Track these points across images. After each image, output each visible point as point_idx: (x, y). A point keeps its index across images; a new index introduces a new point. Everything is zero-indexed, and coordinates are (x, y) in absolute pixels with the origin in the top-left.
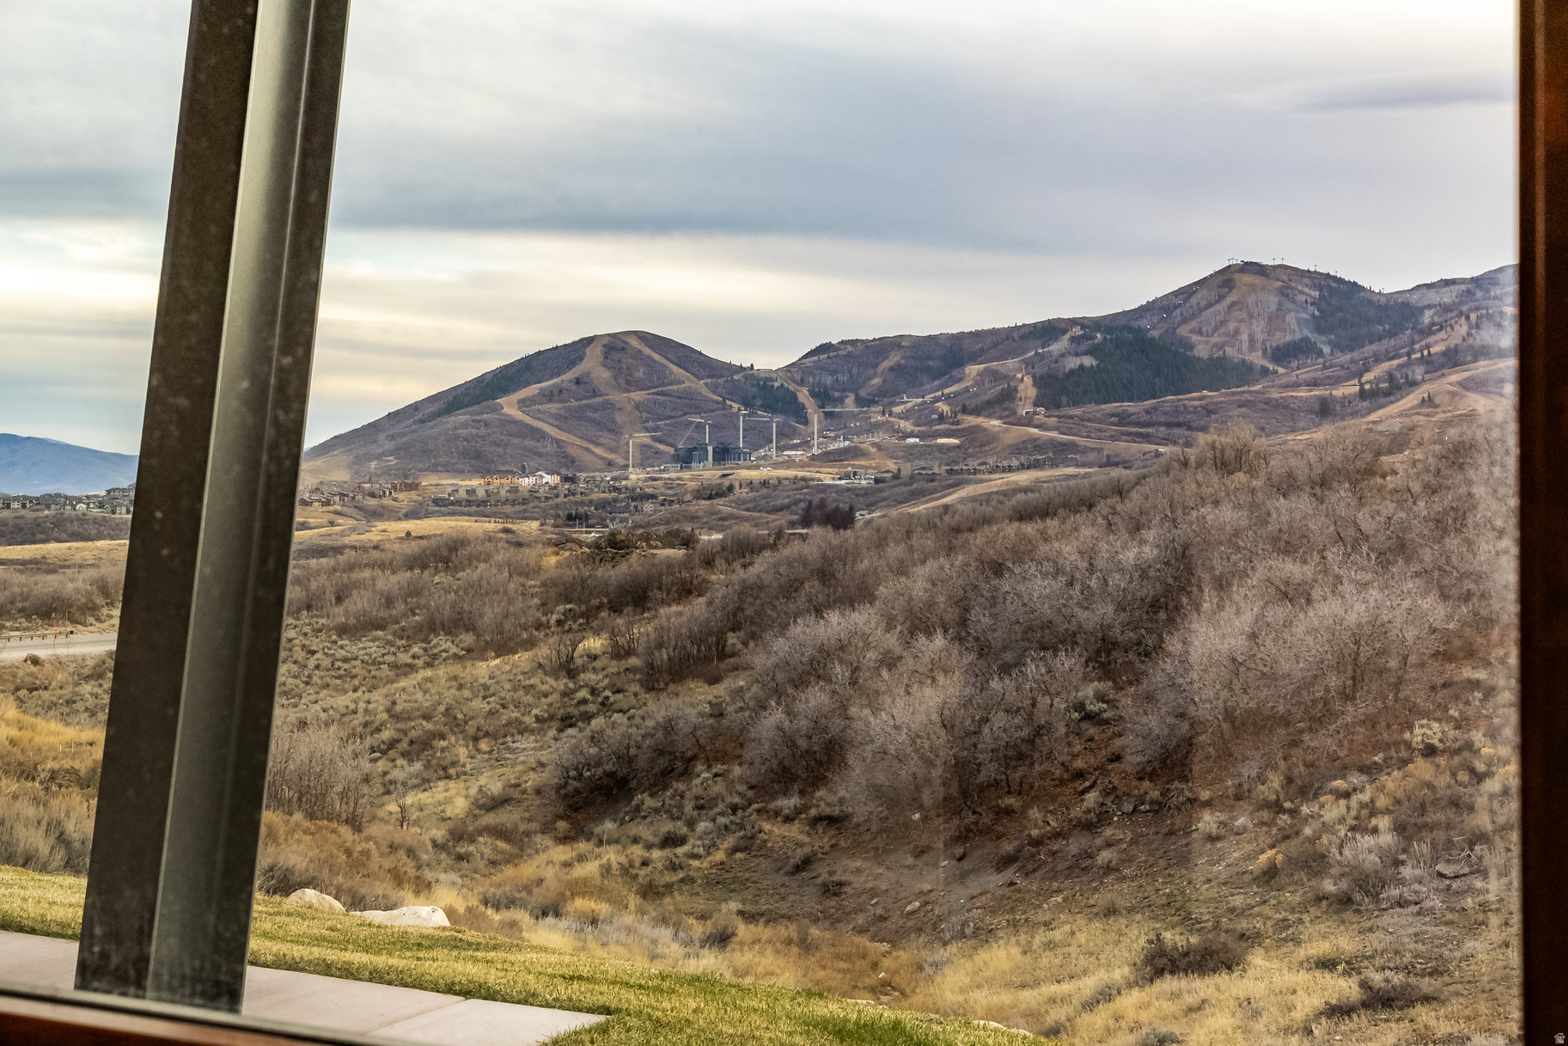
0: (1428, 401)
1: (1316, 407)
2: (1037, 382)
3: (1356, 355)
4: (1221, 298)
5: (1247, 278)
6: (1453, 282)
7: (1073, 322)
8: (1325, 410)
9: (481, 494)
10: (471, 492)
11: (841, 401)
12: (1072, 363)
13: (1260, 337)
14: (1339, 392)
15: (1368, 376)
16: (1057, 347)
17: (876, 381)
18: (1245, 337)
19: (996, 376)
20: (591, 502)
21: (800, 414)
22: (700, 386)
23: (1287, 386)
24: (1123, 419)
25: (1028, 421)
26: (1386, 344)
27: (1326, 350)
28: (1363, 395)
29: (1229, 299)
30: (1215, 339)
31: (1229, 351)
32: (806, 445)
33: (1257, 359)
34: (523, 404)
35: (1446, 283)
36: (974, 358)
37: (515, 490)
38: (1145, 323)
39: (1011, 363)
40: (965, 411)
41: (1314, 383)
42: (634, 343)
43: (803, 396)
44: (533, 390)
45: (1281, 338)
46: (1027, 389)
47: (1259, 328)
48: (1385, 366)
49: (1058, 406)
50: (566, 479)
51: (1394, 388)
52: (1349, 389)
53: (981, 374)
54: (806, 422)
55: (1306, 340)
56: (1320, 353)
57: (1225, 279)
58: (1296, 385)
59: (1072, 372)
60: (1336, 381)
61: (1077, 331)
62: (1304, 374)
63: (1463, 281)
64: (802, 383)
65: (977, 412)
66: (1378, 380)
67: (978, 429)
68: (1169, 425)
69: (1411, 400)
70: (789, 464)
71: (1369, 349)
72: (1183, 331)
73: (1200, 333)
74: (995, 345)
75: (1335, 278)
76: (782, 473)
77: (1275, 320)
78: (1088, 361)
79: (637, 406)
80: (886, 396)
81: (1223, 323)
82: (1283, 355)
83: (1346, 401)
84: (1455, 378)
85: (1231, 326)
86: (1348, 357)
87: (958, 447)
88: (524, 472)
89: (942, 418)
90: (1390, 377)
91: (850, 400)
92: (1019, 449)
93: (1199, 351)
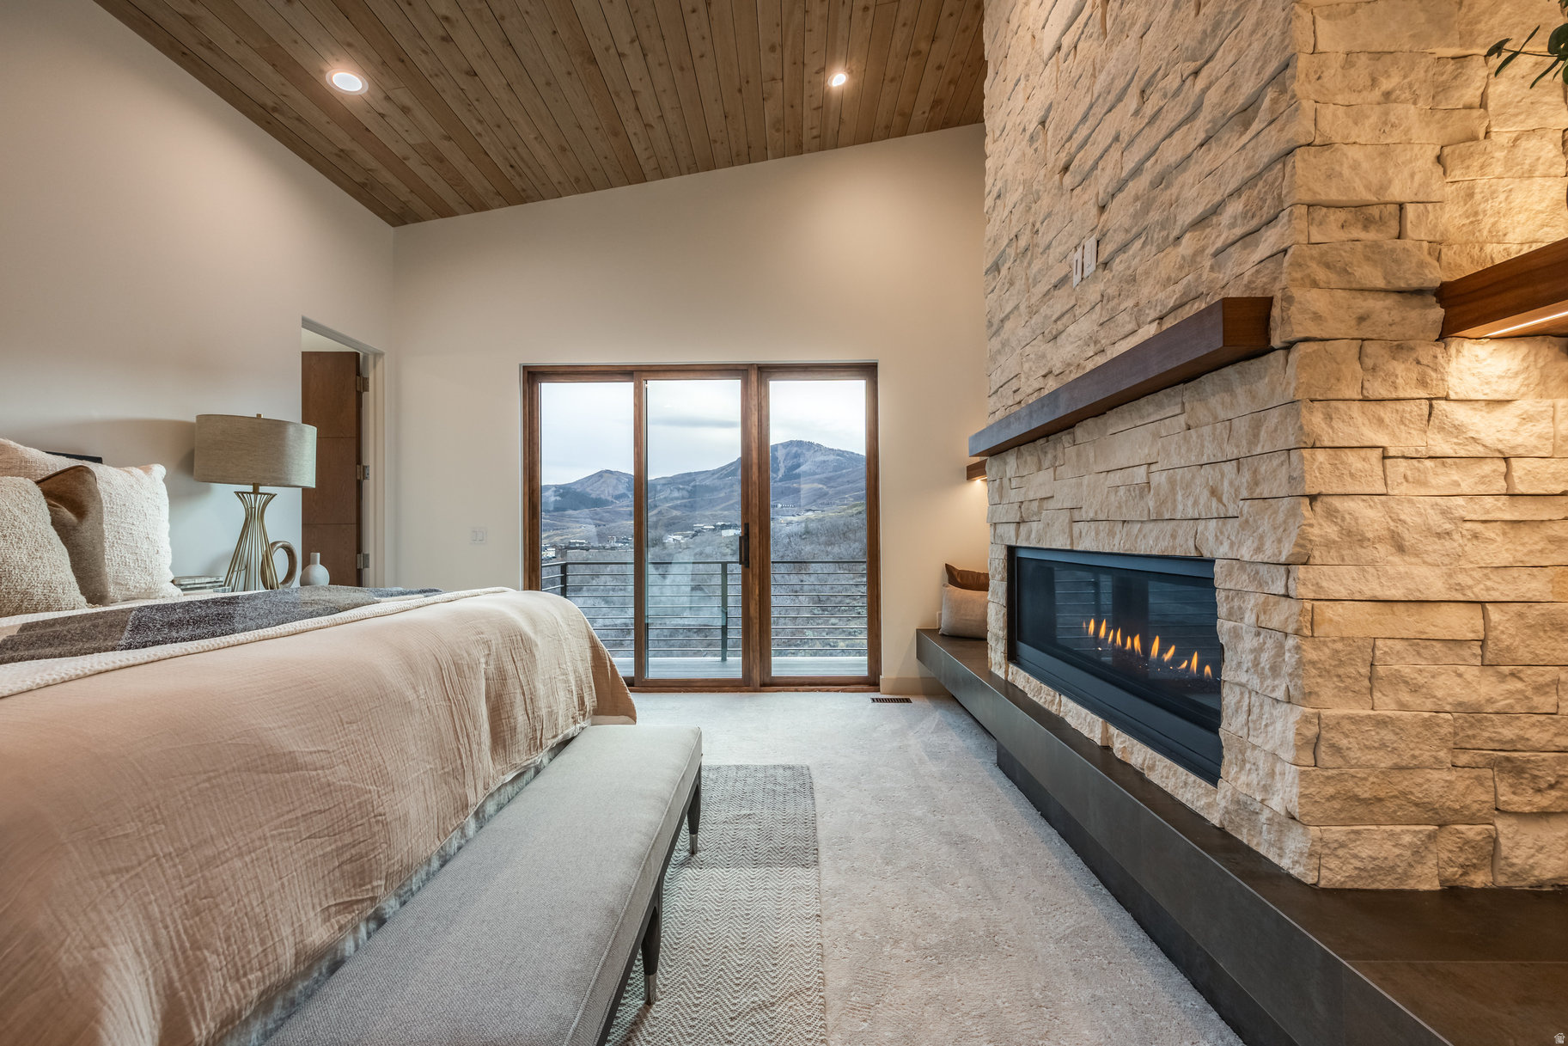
30: (598, 493)
31: (602, 496)
33: (610, 498)
38: (575, 487)
45: (617, 493)
47: (611, 490)
57: (600, 475)
58: (622, 507)
72: (588, 490)
73: (592, 489)
77: (615, 488)
81: (599, 487)
85: (601, 488)
93: (593, 496)
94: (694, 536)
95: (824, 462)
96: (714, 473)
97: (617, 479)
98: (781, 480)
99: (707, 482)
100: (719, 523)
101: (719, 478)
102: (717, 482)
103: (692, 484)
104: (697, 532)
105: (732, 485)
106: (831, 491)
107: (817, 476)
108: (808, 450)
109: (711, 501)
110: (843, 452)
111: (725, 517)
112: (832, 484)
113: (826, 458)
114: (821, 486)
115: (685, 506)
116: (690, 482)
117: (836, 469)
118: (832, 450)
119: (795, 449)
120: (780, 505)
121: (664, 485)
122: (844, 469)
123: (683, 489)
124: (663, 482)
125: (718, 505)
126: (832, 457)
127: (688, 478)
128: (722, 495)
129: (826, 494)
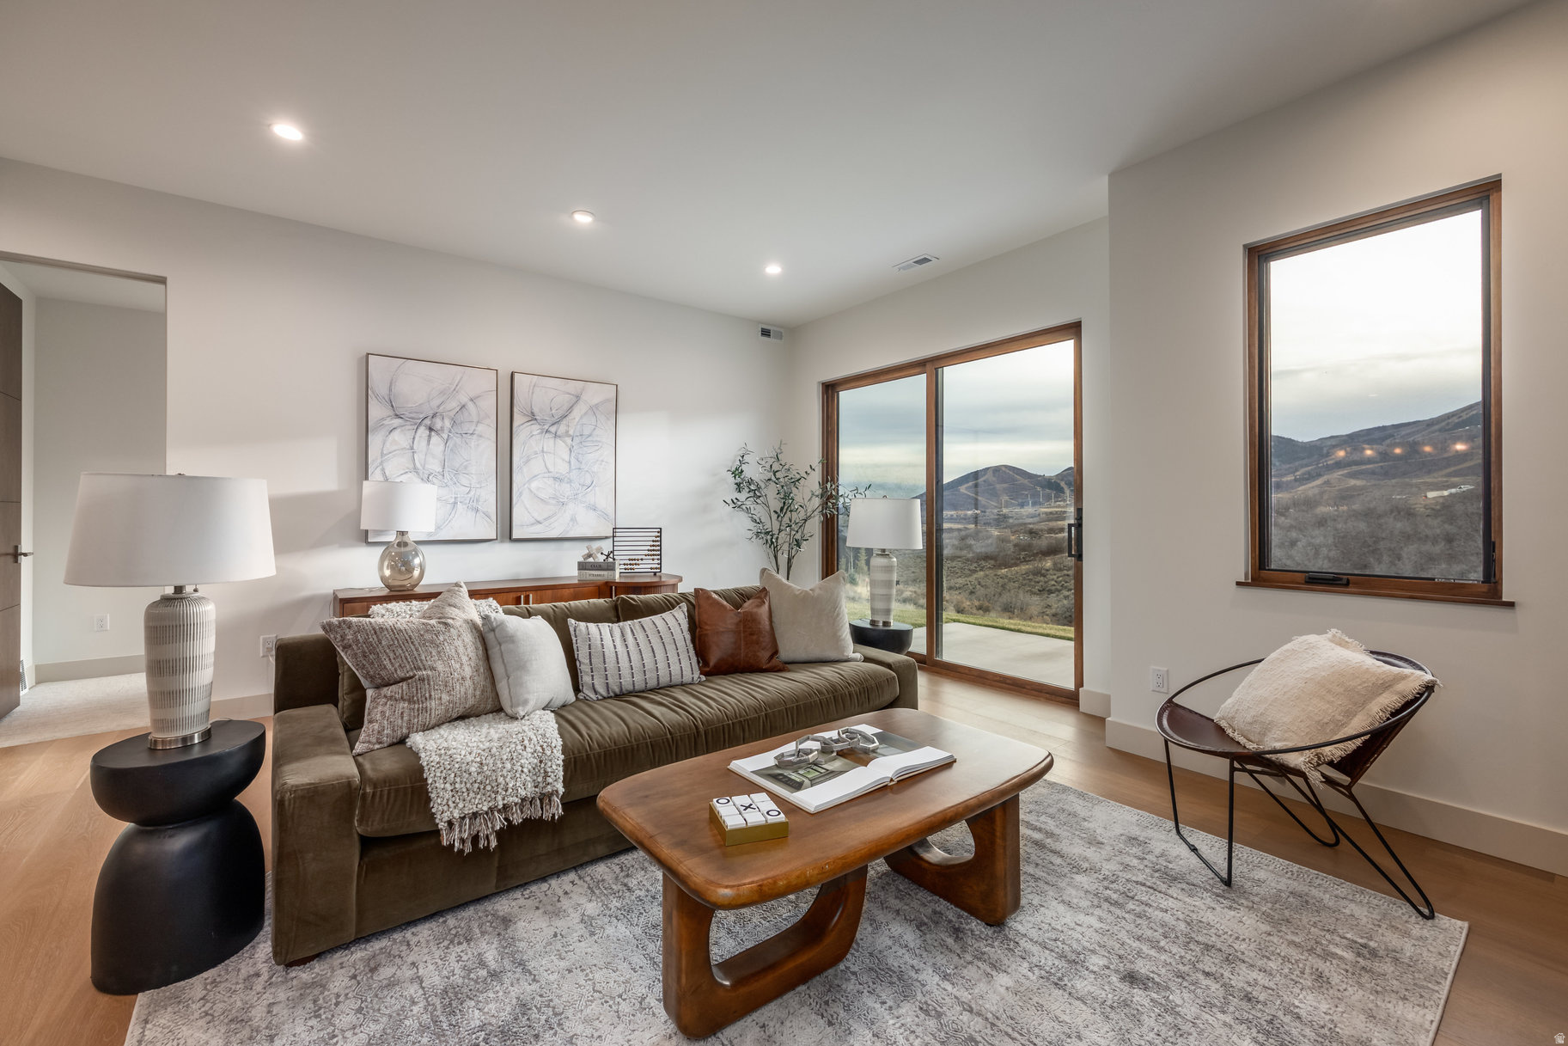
0: (1327, 483)
3: (1291, 465)
6: (1337, 437)
9: (955, 516)
10: (952, 515)
14: (1284, 479)
15: (1298, 473)
21: (1061, 490)
22: (1026, 481)
26: (1305, 462)
27: (1277, 464)
28: (1296, 480)
32: (1064, 500)
34: (966, 488)
35: (1332, 437)
37: (966, 515)
42: (1004, 469)
43: (1063, 484)
48: (1307, 469)
50: (982, 512)
51: (1309, 477)
52: (1290, 478)
54: (1063, 493)
60: (1285, 475)
63: (1342, 436)
64: (1062, 480)
69: (1319, 482)
70: (1059, 506)
71: (1297, 463)
75: (1281, 437)
76: (1057, 510)
83: (1288, 483)
84: (1340, 473)
86: (1288, 466)
88: (968, 510)
90: (1309, 473)
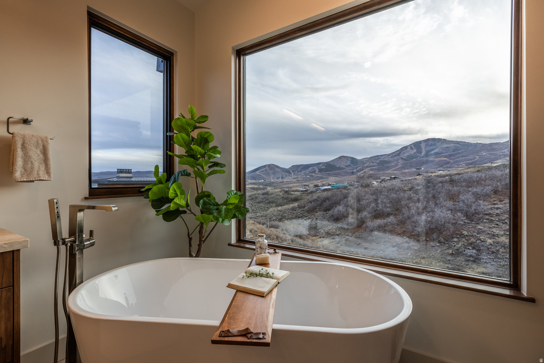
1: (351, 172)
2: (318, 169)
4: (340, 160)
5: (343, 158)
7: (322, 163)
8: (353, 173)
11: (295, 172)
12: (322, 167)
13: (344, 164)
16: (320, 166)
17: (299, 169)
18: (342, 164)
19: (313, 169)
20: (268, 183)
23: (348, 170)
24: (329, 174)
25: (317, 174)
29: (341, 160)
30: (339, 165)
31: (341, 166)
33: (344, 167)
36: (311, 167)
38: (331, 163)
39: (315, 167)
40: (310, 173)
41: (351, 170)
44: (260, 171)
46: (317, 170)
49: (321, 172)
53: (312, 169)
55: (350, 165)
56: (351, 166)
57: (340, 158)
58: (349, 170)
59: (322, 168)
61: (323, 164)
62: (350, 169)
65: (311, 173)
66: (359, 169)
67: (312, 175)
68: (334, 175)
72: (335, 164)
73: (337, 164)
74: (313, 165)
77: (346, 162)
78: (324, 167)
79: (272, 172)
80: (301, 171)
81: (340, 163)
82: (347, 166)
85: (341, 163)
87: (309, 177)
89: (307, 174)
91: (296, 171)
92: (317, 177)
93: (337, 166)
94: (381, 182)
95: (448, 147)
96: (389, 155)
97: (347, 159)
98: (423, 157)
99: (386, 159)
100: (393, 177)
101: (391, 157)
102: (391, 159)
103: (379, 160)
104: (382, 180)
105: (398, 160)
106: (451, 161)
107: (443, 154)
108: (438, 142)
109: (387, 167)
110: (459, 142)
111: (395, 174)
112: (452, 158)
113: (448, 146)
114: (445, 159)
115: (376, 169)
116: (378, 159)
117: (454, 151)
118: (453, 141)
119: (431, 142)
120: (423, 168)
121: (366, 161)
122: (459, 150)
123: (375, 162)
124: (366, 160)
125: (390, 169)
126: (452, 145)
127: (377, 158)
128: (393, 164)
129: (449, 162)
